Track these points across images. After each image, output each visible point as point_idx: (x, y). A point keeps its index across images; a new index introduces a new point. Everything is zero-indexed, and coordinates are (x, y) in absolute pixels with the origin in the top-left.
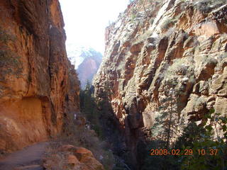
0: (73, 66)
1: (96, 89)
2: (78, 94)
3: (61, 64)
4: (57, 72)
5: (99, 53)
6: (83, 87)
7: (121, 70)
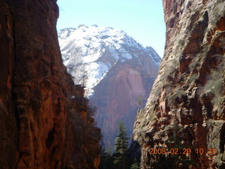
0: (81, 89)
1: (144, 150)
2: (96, 163)
3: (47, 84)
4: (35, 107)
5: (151, 51)
6: (110, 146)
7: (212, 95)
